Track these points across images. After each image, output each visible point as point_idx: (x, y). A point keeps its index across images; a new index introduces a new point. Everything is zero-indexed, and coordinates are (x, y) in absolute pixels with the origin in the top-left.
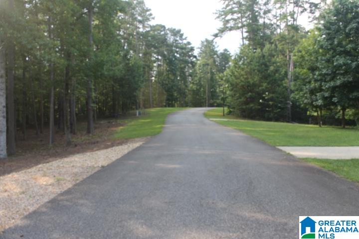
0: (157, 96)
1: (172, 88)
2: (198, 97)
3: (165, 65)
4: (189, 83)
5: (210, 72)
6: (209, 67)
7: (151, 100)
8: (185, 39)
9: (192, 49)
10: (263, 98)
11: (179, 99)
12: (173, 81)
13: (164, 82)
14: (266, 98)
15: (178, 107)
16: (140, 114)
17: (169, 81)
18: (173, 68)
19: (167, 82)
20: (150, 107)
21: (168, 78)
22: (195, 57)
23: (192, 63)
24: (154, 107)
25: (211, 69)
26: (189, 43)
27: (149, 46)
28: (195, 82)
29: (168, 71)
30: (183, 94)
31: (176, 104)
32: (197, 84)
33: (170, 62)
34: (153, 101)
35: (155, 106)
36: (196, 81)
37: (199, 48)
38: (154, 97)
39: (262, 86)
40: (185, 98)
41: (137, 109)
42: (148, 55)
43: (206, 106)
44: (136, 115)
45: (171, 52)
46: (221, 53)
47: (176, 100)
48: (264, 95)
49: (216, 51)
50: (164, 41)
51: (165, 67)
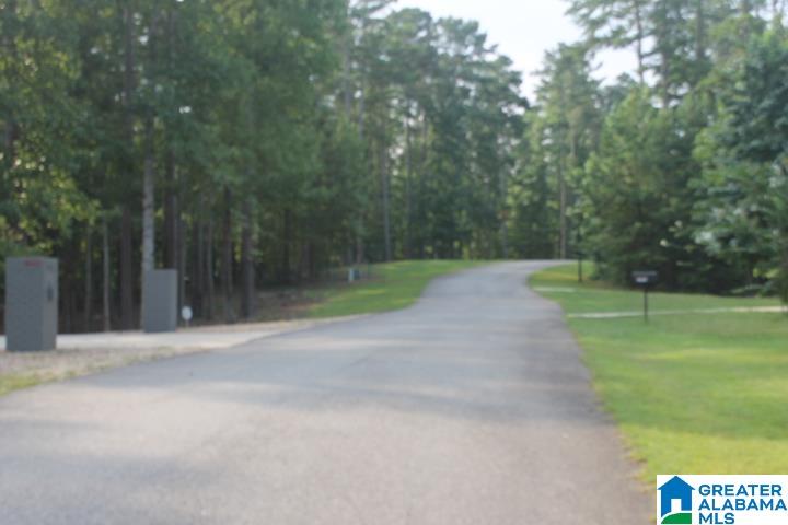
0: (405, 224)
1: (451, 200)
2: (535, 227)
3: (430, 132)
4: (510, 182)
5: (572, 146)
6: (572, 133)
7: (388, 236)
8: (492, 50)
9: (516, 79)
10: (670, 237)
11: (475, 235)
12: (454, 180)
13: (428, 184)
14: (677, 235)
15: (471, 258)
16: (357, 276)
17: (440, 183)
18: (455, 140)
19: (435, 185)
20: (384, 260)
21: (440, 170)
22: (523, 103)
23: (516, 120)
24: (395, 259)
25: (577, 137)
26: (505, 61)
27: (380, 77)
28: (527, 181)
29: (439, 150)
30: (487, 218)
31: (465, 251)
32: (532, 186)
33: (446, 121)
34: (393, 240)
35: (399, 255)
36: (530, 176)
37: (537, 73)
38: (397, 228)
39: (668, 205)
40: (496, 229)
41: (347, 263)
42: (378, 105)
43: (559, 257)
44: (346, 279)
45: (448, 95)
46: (608, 88)
47: (466, 236)
48: (672, 229)
49: (595, 83)
50: (427, 59)
51: (428, 138)
